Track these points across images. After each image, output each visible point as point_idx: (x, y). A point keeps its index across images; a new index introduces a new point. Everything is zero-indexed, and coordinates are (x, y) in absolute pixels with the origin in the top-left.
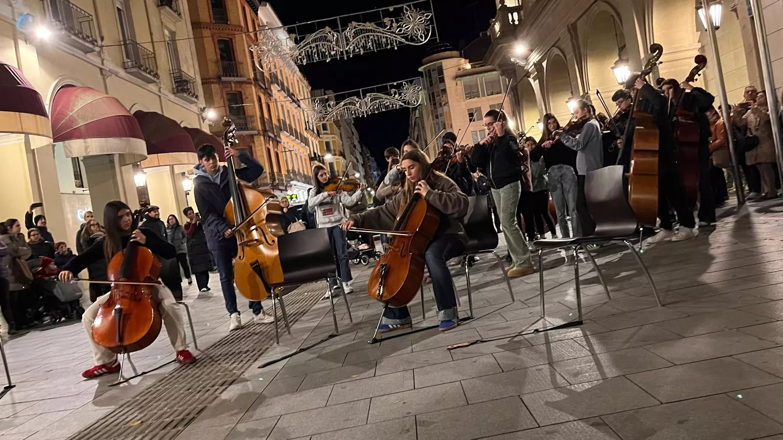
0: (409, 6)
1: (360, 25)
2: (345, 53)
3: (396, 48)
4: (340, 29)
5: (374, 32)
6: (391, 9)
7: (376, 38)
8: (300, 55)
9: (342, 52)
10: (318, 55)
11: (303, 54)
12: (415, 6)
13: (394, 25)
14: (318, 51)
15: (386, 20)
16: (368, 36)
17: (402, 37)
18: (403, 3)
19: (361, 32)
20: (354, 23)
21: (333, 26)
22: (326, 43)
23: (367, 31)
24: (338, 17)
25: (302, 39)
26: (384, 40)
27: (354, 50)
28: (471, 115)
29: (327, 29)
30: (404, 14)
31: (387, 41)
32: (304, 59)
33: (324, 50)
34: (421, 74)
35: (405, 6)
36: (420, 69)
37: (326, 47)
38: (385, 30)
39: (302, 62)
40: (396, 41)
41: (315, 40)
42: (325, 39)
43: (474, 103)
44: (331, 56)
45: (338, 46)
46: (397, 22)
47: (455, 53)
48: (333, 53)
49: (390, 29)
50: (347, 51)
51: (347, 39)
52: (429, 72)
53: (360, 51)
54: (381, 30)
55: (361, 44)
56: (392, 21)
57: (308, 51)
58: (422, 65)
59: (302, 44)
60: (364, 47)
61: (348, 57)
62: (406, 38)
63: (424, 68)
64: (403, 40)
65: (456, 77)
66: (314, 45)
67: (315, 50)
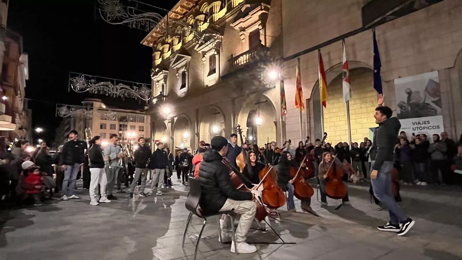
0: (144, 85)
1: (123, 85)
2: (115, 94)
3: (136, 99)
4: (115, 84)
5: (129, 90)
6: (138, 83)
7: (129, 93)
8: (94, 89)
9: (114, 94)
10: (103, 92)
11: (96, 89)
12: (147, 86)
13: (137, 90)
14: (103, 90)
15: (135, 87)
16: (126, 91)
17: (140, 96)
18: (143, 83)
19: (123, 88)
20: (121, 84)
21: (113, 82)
22: (108, 88)
23: (126, 89)
24: (115, 80)
25: (97, 83)
26: (132, 94)
27: (119, 94)
28: (101, 126)
29: (110, 82)
30: (142, 87)
31: (133, 95)
32: (96, 91)
33: (106, 90)
34: (82, 105)
35: (143, 85)
36: (82, 102)
37: (107, 89)
38: (134, 91)
39: (95, 92)
40: (137, 96)
41: (102, 85)
42: (107, 86)
43: (104, 122)
44: (108, 94)
45: (113, 91)
46: (139, 89)
47: (100, 100)
48: (110, 93)
49: (135, 91)
50: (116, 94)
51: (117, 89)
52: (86, 105)
53: (121, 95)
54: (132, 90)
55: (122, 93)
56: (137, 89)
57: (98, 89)
58: (83, 101)
59: (97, 85)
60: (124, 94)
61: (116, 96)
62: (141, 96)
63: (84, 103)
64: (140, 97)
65: (99, 110)
66: (102, 87)
67: (102, 89)
